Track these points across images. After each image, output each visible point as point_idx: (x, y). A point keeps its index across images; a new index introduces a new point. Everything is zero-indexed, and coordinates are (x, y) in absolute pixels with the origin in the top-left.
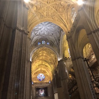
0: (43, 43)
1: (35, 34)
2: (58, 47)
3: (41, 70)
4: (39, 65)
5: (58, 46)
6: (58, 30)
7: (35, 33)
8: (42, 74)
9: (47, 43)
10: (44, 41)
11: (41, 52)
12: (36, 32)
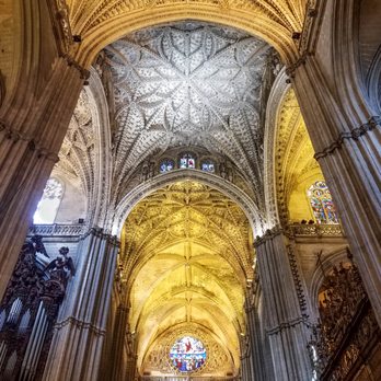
0: (183, 167)
1: (146, 122)
2: (253, 177)
3: (189, 320)
4: (176, 287)
5: (256, 173)
6: (253, 98)
7: (144, 116)
8: (192, 341)
9: (205, 166)
10: (188, 158)
11: (178, 216)
12: (149, 112)
